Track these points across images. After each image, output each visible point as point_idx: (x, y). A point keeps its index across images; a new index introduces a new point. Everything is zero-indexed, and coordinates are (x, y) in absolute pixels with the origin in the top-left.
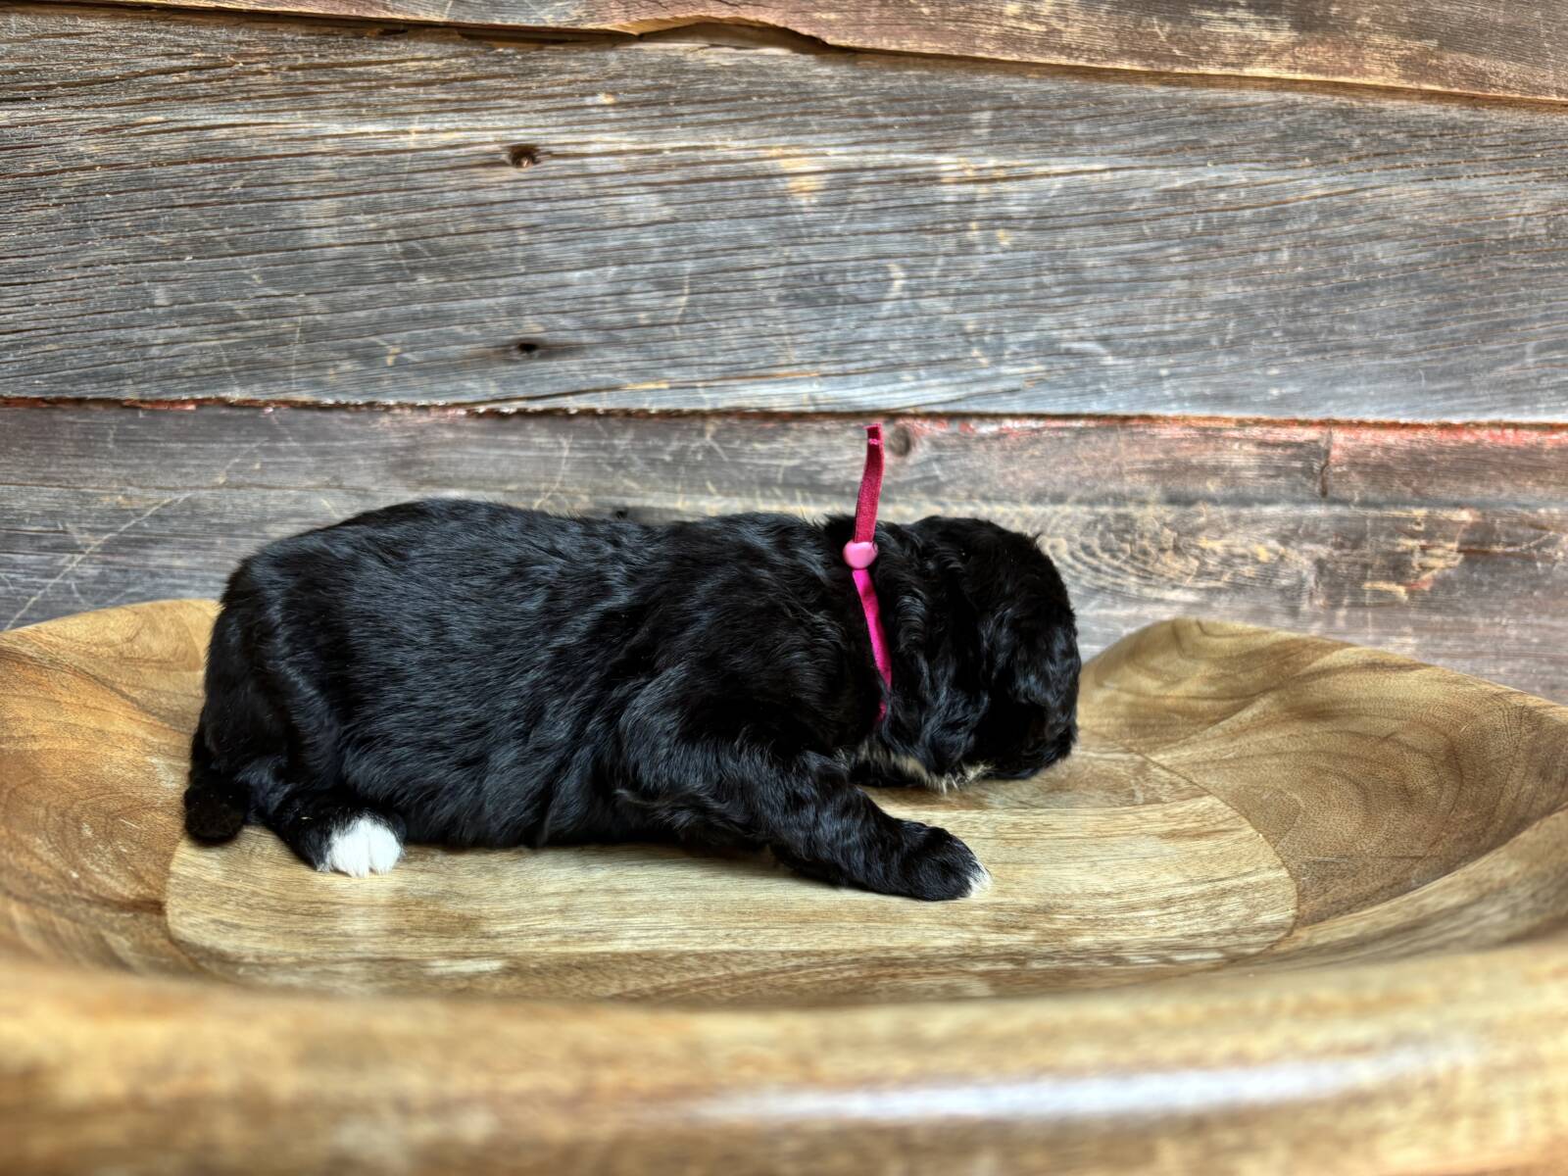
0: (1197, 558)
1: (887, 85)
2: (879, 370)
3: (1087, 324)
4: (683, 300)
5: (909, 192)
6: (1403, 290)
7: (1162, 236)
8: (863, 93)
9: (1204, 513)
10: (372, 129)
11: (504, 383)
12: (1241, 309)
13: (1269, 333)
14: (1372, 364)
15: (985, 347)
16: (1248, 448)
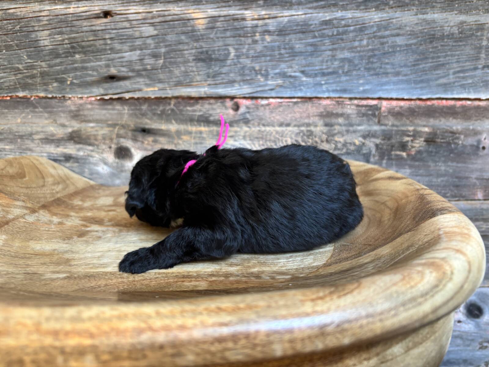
0: (334, 144)
2: (227, 83)
3: (297, 67)
4: (161, 61)
5: (236, 24)
6: (406, 54)
7: (323, 36)
9: (337, 128)
10: (59, 8)
11: (106, 89)
12: (350, 61)
13: (359, 69)
14: (395, 79)
15: (262, 75)
16: (353, 107)
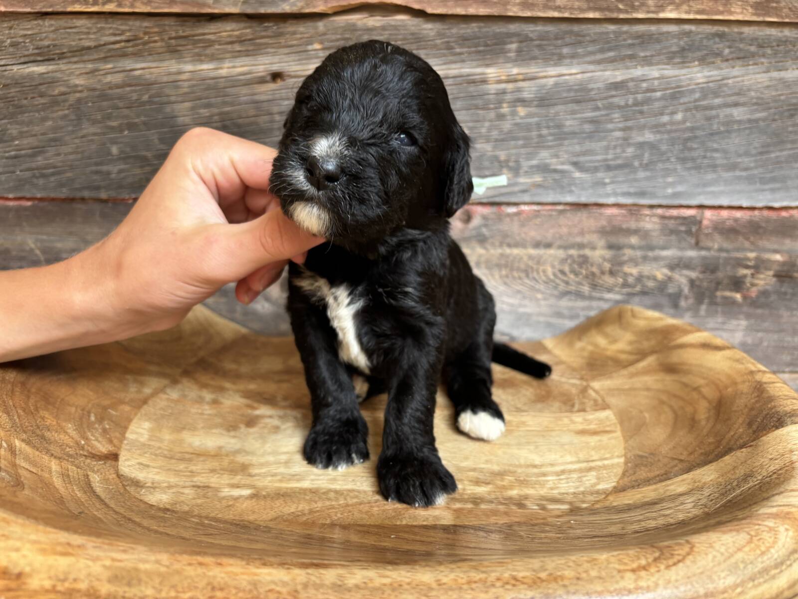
0: (622, 277)
1: (462, 32)
3: (566, 156)
5: (472, 88)
8: (448, 37)
9: (628, 252)
10: (206, 67)
13: (668, 159)
14: (728, 175)
15: (510, 169)
16: (655, 219)
